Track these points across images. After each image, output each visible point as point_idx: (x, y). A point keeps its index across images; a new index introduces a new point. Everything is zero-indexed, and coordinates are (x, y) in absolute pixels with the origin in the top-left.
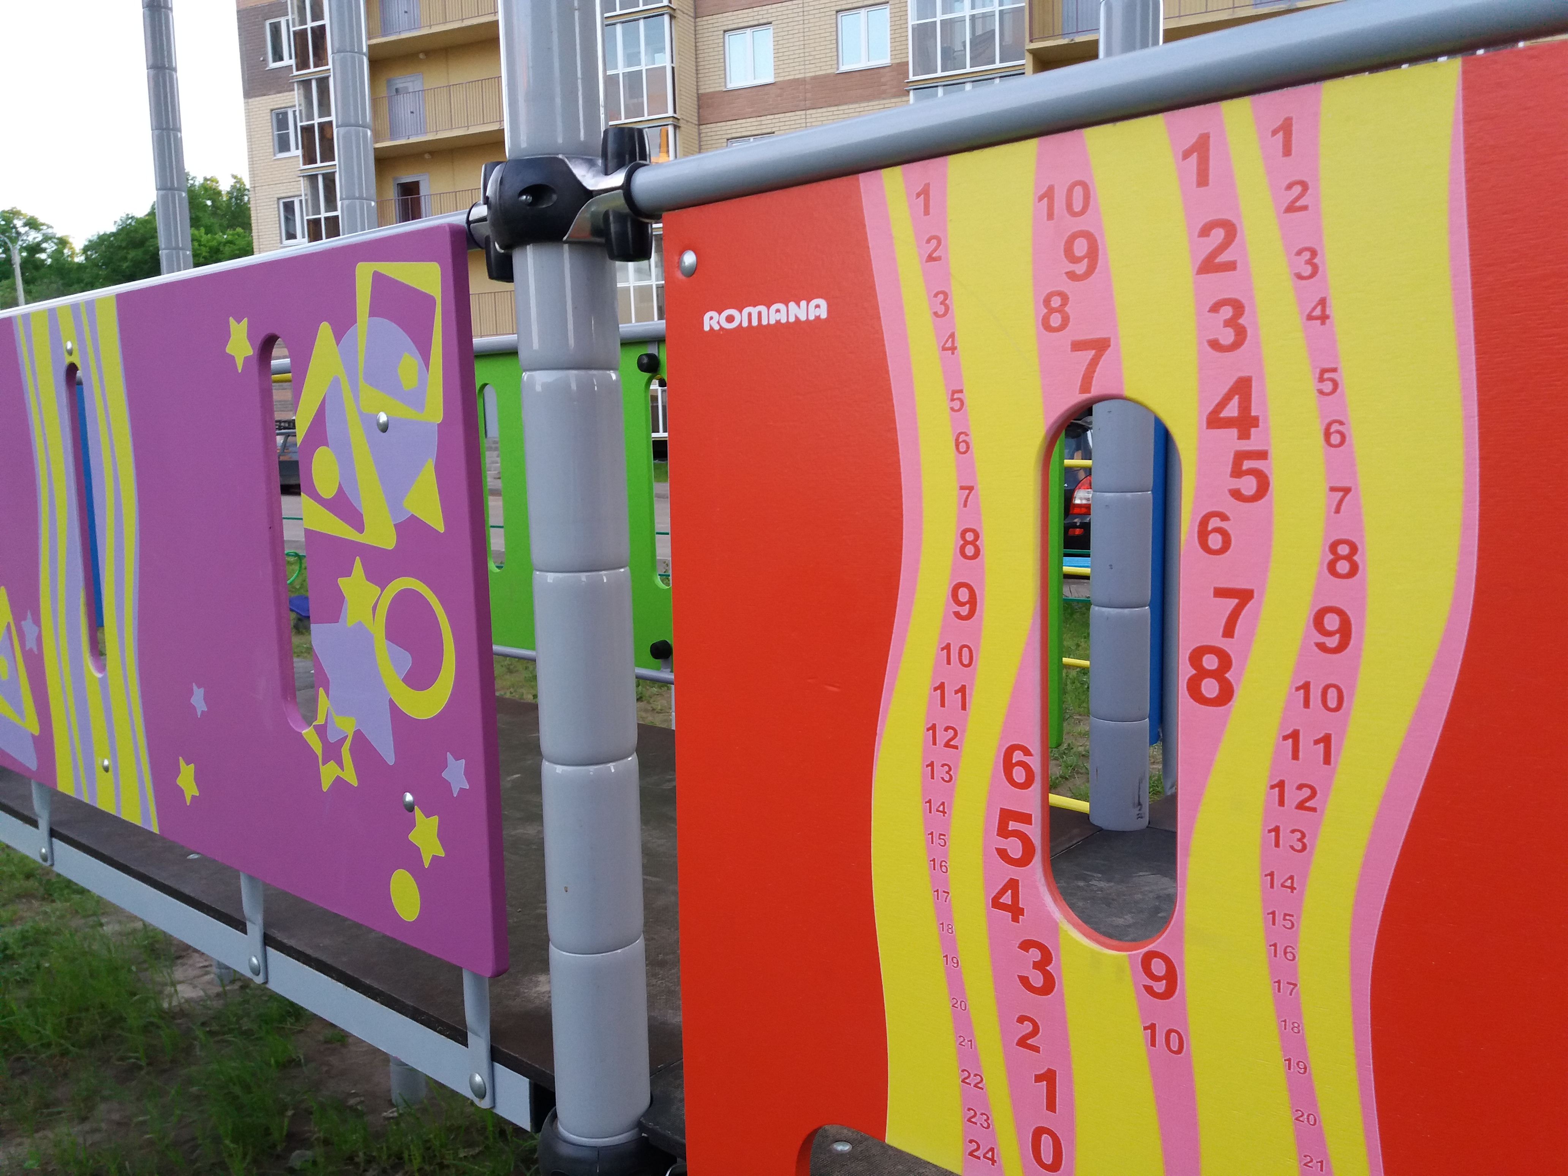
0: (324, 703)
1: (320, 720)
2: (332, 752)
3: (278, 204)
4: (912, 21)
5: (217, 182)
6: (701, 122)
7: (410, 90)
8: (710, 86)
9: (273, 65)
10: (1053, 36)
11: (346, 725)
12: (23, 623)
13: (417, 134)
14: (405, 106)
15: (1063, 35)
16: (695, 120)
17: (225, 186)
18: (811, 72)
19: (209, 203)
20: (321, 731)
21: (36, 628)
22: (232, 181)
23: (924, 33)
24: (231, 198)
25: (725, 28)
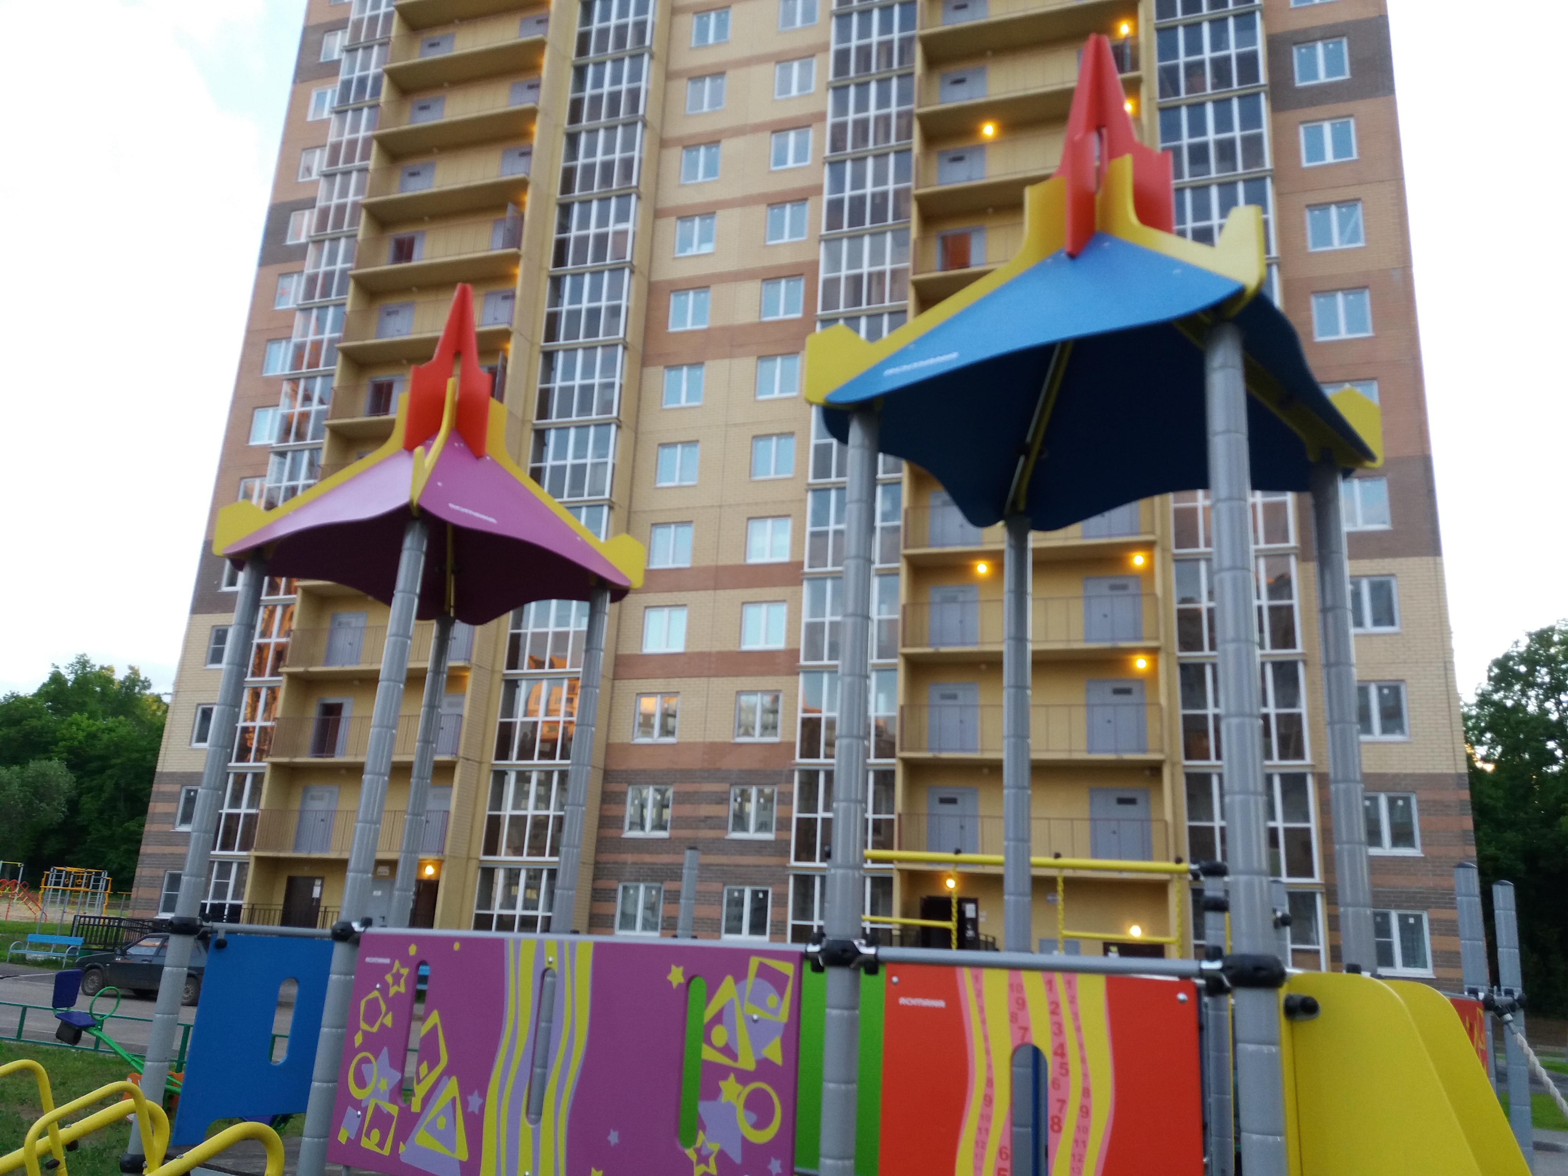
0: (701, 1137)
1: (698, 1145)
2: (703, 1159)
3: (197, 709)
4: (806, 618)
5: (113, 671)
6: (616, 677)
7: (353, 625)
8: (627, 649)
9: (225, 589)
10: (921, 645)
11: (714, 1147)
12: (470, 1098)
13: (351, 663)
14: (344, 639)
15: (929, 645)
16: (611, 677)
17: (120, 675)
18: (718, 647)
19: (98, 689)
20: (698, 1151)
21: (480, 1101)
22: (127, 672)
23: (815, 630)
24: (122, 687)
25: (646, 605)
